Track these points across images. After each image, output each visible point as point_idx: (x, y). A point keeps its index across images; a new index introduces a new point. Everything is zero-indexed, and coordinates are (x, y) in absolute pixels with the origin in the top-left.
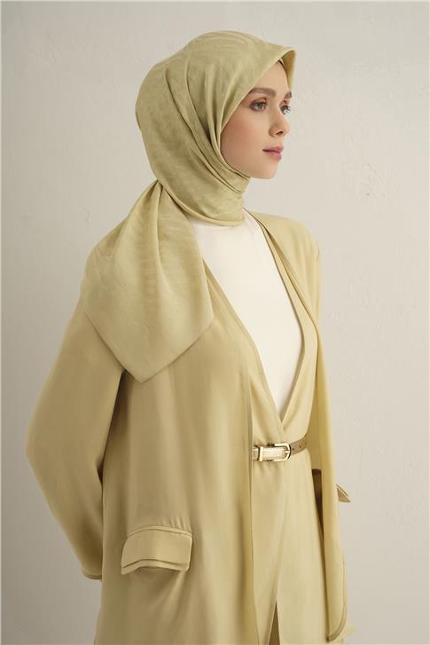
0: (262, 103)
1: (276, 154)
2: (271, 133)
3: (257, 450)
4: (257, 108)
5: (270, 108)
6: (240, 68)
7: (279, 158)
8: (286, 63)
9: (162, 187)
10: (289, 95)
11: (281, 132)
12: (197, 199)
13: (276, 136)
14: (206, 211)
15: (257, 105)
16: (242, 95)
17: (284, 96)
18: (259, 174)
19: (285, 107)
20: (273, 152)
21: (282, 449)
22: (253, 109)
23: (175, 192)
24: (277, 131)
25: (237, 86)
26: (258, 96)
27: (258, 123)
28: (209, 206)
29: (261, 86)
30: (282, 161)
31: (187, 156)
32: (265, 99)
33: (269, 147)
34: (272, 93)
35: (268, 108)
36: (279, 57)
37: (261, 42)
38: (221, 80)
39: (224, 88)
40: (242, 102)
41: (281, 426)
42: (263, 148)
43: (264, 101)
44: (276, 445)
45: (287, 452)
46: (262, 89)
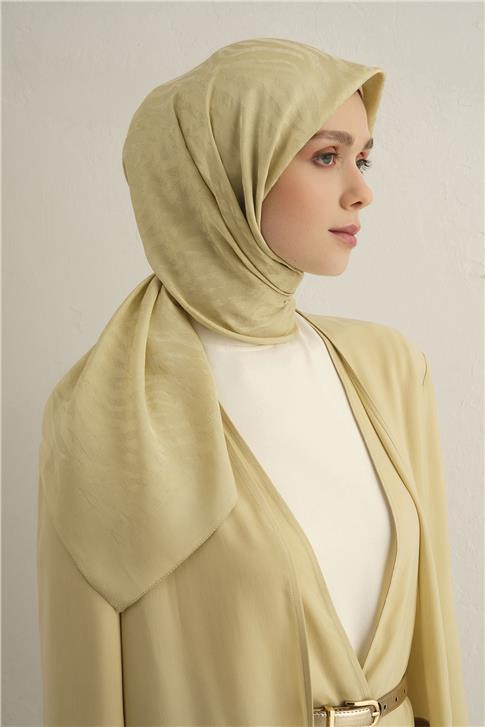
0: (332, 154)
1: (348, 237)
2: (342, 204)
3: (324, 715)
4: (321, 162)
5: (342, 163)
6: (298, 98)
7: (353, 244)
8: (368, 95)
9: (160, 284)
10: (369, 144)
11: (359, 203)
12: (217, 304)
13: (350, 208)
14: (232, 322)
15: (324, 158)
16: (301, 140)
17: (362, 146)
18: (320, 268)
20: (345, 234)
21: (366, 711)
22: (315, 163)
23: (183, 292)
24: (353, 200)
25: (293, 126)
26: (324, 143)
27: (322, 187)
28: (236, 315)
29: (332, 128)
31: (203, 235)
32: (334, 147)
33: (340, 225)
34: (347, 139)
35: (338, 163)
36: (358, 85)
37: (331, 58)
38: (266, 116)
39: (271, 130)
40: (301, 153)
41: (363, 672)
42: (330, 227)
43: (333, 151)
44: (357, 704)
45: (374, 714)
46: (332, 133)
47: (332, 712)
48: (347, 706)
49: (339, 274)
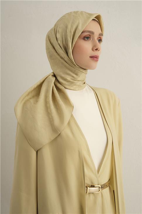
1: (95, 59)
2: (93, 50)
4: (86, 39)
5: (93, 39)
7: (97, 61)
10: (101, 35)
13: (95, 51)
15: (87, 38)
17: (99, 35)
18: (90, 68)
19: (100, 40)
21: (98, 188)
24: (95, 48)
27: (87, 46)
29: (87, 30)
30: (99, 62)
32: (90, 35)
34: (93, 33)
35: (91, 39)
40: (80, 37)
42: (90, 56)
43: (89, 36)
44: (95, 186)
45: (100, 189)
46: (88, 31)
47: (88, 188)
48: (93, 186)
49: (94, 69)
